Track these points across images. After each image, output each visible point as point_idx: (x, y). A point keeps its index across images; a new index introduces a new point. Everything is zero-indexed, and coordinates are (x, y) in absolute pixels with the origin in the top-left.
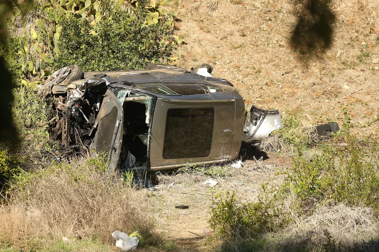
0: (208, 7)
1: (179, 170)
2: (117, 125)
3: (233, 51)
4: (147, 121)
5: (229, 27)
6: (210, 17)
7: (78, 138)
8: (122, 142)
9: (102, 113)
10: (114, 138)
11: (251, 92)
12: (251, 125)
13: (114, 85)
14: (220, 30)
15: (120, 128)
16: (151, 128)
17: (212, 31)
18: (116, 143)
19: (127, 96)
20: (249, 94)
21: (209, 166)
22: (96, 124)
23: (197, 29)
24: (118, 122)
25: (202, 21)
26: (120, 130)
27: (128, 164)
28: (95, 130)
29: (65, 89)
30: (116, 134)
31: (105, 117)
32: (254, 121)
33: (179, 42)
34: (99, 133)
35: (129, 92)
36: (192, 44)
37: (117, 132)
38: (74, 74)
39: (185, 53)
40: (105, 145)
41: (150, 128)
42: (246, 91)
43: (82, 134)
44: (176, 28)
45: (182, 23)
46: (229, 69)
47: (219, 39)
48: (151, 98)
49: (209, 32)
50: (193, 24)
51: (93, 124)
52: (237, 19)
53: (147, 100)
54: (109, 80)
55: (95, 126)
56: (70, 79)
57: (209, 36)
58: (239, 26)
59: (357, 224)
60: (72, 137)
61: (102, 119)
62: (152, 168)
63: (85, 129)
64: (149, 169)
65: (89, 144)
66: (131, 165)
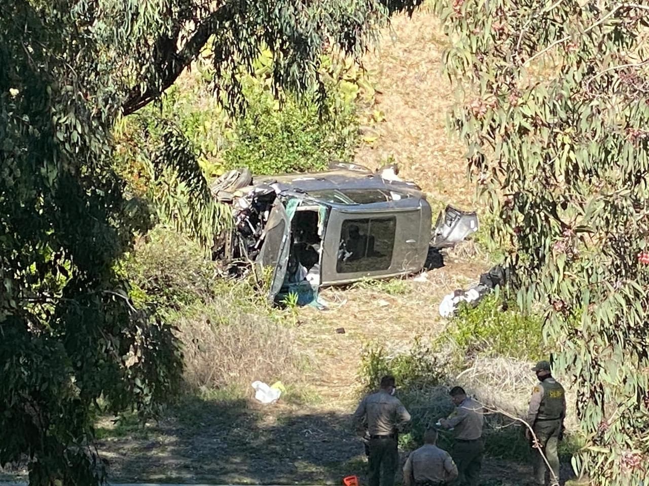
0: (416, 78)
1: (354, 285)
2: (284, 240)
3: (439, 131)
4: (320, 233)
5: (437, 103)
6: (417, 90)
7: (243, 250)
9: (270, 225)
10: (280, 254)
11: (454, 181)
12: (446, 225)
13: (285, 193)
14: (427, 106)
15: (286, 244)
17: (418, 107)
18: (282, 260)
19: (298, 205)
20: (451, 182)
21: (387, 280)
22: (263, 235)
23: (402, 103)
24: (285, 237)
25: (408, 94)
27: (299, 277)
28: (262, 242)
29: (231, 197)
30: (282, 250)
31: (273, 228)
32: (449, 222)
33: (380, 119)
34: (266, 246)
35: (301, 201)
36: (394, 122)
37: (284, 248)
38: (242, 179)
39: (384, 132)
40: (272, 259)
41: (323, 241)
42: (449, 180)
43: (248, 245)
44: (377, 102)
45: (384, 97)
46: (432, 152)
47: (425, 116)
48: (325, 208)
49: (414, 107)
50: (397, 98)
51: (260, 236)
52: (446, 93)
53: (321, 209)
54: (280, 187)
55: (262, 238)
56: (237, 185)
57: (414, 113)
58: (449, 102)
59: (516, 381)
60: (237, 248)
61: (269, 230)
62: (323, 283)
63: (251, 240)
64: (321, 283)
65: (255, 257)
66: (302, 278)
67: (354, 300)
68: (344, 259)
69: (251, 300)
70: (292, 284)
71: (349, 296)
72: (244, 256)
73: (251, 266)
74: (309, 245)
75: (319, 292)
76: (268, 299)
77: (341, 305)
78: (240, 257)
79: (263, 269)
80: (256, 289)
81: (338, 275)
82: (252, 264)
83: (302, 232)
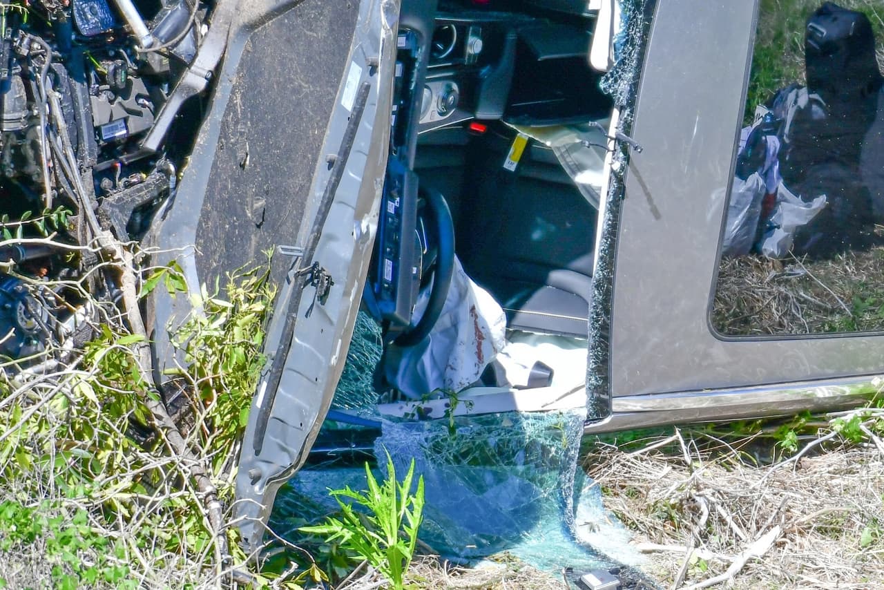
1: (837, 424)
2: (348, 100)
4: (599, 56)
7: (61, 162)
8: (373, 229)
15: (366, 125)
16: (631, 103)
18: (331, 238)
22: (206, 61)
24: (354, 76)
26: (362, 142)
28: (195, 109)
30: (337, 167)
31: (270, 15)
34: (224, 134)
37: (345, 153)
40: (261, 232)
41: (622, 108)
43: (97, 130)
51: (178, 66)
55: (195, 80)
61: (250, 27)
62: (618, 404)
63: (121, 92)
64: (600, 407)
65: (146, 211)
66: (466, 370)
67: (829, 529)
68: (770, 246)
69: (107, 511)
70: (397, 410)
71: (797, 498)
72: (65, 202)
73: (113, 275)
74: (524, 135)
75: (586, 466)
76: (228, 508)
77: (738, 563)
78: (37, 208)
79: (198, 296)
80: (143, 432)
81: (720, 351)
82: (125, 260)
83: (475, 45)
